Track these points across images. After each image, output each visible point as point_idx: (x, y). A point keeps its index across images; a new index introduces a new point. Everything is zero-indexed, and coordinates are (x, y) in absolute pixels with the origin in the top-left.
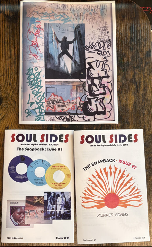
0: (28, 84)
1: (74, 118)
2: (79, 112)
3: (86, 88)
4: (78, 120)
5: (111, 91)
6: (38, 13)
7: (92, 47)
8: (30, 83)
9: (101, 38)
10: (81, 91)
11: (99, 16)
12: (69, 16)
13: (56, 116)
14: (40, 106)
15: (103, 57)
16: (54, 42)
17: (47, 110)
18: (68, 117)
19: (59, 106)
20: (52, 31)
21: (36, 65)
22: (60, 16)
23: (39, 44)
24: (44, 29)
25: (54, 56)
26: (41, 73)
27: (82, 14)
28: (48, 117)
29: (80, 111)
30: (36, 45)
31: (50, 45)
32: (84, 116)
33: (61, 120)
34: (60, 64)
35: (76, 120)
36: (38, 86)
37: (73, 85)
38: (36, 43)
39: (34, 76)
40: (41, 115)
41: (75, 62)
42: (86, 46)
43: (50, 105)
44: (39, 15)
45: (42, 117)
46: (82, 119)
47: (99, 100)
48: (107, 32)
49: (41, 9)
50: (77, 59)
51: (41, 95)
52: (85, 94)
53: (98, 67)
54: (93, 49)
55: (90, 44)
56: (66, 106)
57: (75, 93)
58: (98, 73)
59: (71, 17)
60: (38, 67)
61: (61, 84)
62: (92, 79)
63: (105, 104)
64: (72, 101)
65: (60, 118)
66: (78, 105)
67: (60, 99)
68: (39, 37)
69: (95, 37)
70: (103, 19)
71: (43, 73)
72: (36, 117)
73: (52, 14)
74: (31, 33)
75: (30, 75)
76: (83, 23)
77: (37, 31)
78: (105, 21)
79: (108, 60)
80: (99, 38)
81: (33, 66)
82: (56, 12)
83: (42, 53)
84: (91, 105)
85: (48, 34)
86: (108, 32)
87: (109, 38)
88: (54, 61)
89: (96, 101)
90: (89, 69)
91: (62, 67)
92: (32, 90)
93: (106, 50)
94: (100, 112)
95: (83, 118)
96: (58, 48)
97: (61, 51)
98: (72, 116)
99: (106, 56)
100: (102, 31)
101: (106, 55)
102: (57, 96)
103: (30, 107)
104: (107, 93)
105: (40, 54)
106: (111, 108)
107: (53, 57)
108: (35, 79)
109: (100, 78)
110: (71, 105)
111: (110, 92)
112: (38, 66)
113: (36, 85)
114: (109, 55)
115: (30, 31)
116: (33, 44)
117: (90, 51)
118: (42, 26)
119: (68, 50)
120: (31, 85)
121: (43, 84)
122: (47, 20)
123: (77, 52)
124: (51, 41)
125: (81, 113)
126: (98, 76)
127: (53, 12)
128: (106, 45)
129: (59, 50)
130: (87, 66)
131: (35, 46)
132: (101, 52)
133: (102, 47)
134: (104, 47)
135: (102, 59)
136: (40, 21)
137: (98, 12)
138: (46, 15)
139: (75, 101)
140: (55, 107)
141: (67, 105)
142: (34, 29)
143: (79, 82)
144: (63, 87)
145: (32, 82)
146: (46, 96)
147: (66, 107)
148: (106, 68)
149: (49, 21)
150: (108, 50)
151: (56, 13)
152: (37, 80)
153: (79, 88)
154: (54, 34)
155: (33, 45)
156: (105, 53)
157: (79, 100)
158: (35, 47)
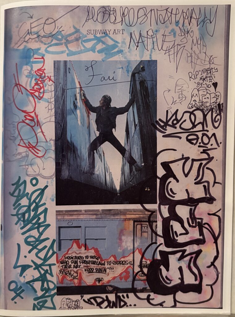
0: (15, 219)
1: (126, 300)
2: (139, 285)
3: (156, 225)
4: (135, 305)
5: (217, 235)
6: (38, 36)
7: (175, 122)
8: (20, 216)
9: (197, 100)
10: (145, 235)
11: (195, 41)
12: (118, 41)
13: (82, 297)
14: (45, 274)
15: (201, 149)
16: (78, 111)
17: (62, 282)
18: (112, 297)
19: (90, 271)
20: (73, 81)
21: (33, 173)
22: (95, 41)
23: (41, 118)
24: (52, 78)
25: (79, 148)
26: (45, 191)
27: (150, 33)
28: (65, 300)
29: (142, 282)
30: (33, 120)
31: (70, 119)
32: (149, 296)
33: (96, 304)
34: (93, 167)
35: (130, 305)
36: (40, 224)
37: (125, 220)
38: (33, 114)
39: (30, 199)
40: (47, 294)
41: (131, 161)
42: (160, 120)
43: (69, 269)
44: (42, 42)
45: (49, 299)
46: (146, 301)
47: (188, 258)
48: (213, 84)
49: (45, 23)
50: (137, 154)
51: (45, 247)
52: (154, 241)
53: (186, 175)
54: (176, 128)
55: (170, 115)
56: (108, 270)
57: (129, 238)
58: (187, 190)
59: (124, 42)
60: (38, 178)
61: (94, 217)
62: (173, 205)
63: (200, 268)
64: (122, 259)
65: (92, 300)
66: (137, 269)
67: (93, 255)
68: (40, 98)
69: (182, 97)
70: (205, 48)
71: (51, 192)
72: (35, 299)
73: (75, 35)
74: (23, 90)
75: (19, 198)
76: (154, 58)
77: (37, 84)
78: (209, 54)
79: (213, 158)
80: (194, 98)
81: (27, 175)
82: (84, 31)
83: (48, 140)
84: (168, 270)
85: (64, 91)
86: (215, 85)
87: (218, 101)
88: (79, 160)
89: (180, 259)
90: (164, 179)
91: (98, 173)
92: (23, 234)
93: (208, 131)
94: (189, 285)
95: (148, 299)
96: (89, 127)
97: (95, 133)
98: (121, 295)
99: (209, 146)
100: (201, 81)
101: (208, 144)
102: (86, 246)
103: (21, 275)
104: (206, 240)
105: (43, 144)
106: (216, 277)
107: (77, 150)
108: (32, 208)
109: (191, 202)
110: (120, 269)
111: (216, 239)
112: (38, 175)
113: (34, 222)
114: (215, 146)
115: (20, 85)
116: (27, 119)
117: (168, 132)
118: (49, 70)
119: (113, 130)
120: (22, 223)
121: (51, 219)
122: (62, 52)
123: (136, 136)
124: (72, 107)
125: (143, 288)
126: (187, 198)
127: (77, 31)
128: (209, 117)
129: (92, 132)
130: (161, 172)
131: (33, 124)
132: (195, 137)
133: (199, 124)
134: (204, 122)
135: (199, 155)
136: (43, 58)
137: (193, 29)
138: (57, 39)
139: (130, 258)
140: (80, 274)
141: (110, 268)
142: (30, 79)
143: (140, 211)
144: (100, 223)
145: (24, 214)
146: (60, 249)
147: (108, 275)
148: (208, 176)
149: (65, 55)
150: (215, 131)
151: (85, 33)
152: (36, 209)
153: (139, 227)
154: (78, 90)
155: (27, 121)
156: (206, 140)
157: (138, 256)
158: (32, 127)
